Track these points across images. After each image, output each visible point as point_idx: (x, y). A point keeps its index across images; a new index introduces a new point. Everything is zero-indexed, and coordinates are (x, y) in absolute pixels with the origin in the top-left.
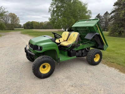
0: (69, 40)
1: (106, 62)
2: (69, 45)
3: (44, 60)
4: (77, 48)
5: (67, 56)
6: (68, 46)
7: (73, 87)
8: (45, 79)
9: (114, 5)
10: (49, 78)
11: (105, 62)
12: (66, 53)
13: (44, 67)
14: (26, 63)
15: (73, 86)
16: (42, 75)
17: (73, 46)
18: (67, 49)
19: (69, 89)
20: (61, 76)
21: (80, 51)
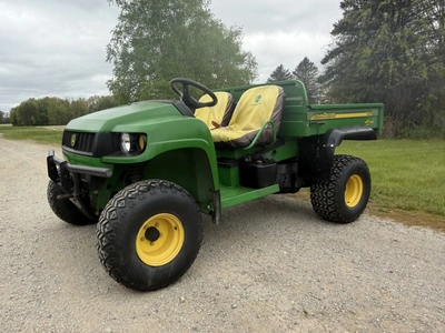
0: (237, 121)
1: (384, 209)
2: (246, 136)
3: (155, 197)
4: (275, 152)
5: (237, 187)
6: (246, 141)
7: (314, 319)
8: (163, 294)
9: (334, 33)
10: (178, 284)
11: (381, 211)
12: (234, 172)
13: (152, 235)
14: (48, 230)
15: (310, 312)
16: (151, 273)
17: (265, 140)
18: (237, 155)
19: (297, 328)
20: (233, 275)
21: (284, 166)
